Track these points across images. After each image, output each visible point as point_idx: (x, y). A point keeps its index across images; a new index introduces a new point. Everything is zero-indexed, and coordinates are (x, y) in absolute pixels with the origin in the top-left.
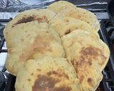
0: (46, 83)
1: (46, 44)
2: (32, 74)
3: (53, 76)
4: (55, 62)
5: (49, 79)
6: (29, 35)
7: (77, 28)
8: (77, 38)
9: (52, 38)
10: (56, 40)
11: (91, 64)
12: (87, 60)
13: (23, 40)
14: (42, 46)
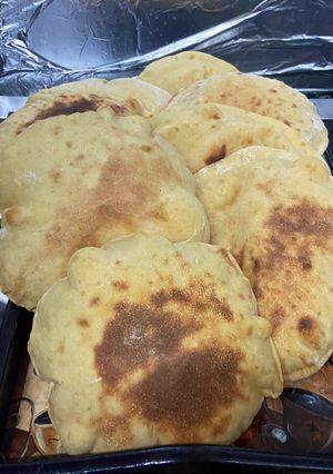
0: (149, 333)
1: (143, 193)
2: (95, 301)
3: (172, 307)
4: (178, 255)
5: (159, 321)
6: (81, 157)
7: (250, 142)
8: (253, 175)
9: (165, 170)
10: (180, 181)
11: (307, 266)
12: (292, 252)
13: (56, 176)
14: (129, 197)
